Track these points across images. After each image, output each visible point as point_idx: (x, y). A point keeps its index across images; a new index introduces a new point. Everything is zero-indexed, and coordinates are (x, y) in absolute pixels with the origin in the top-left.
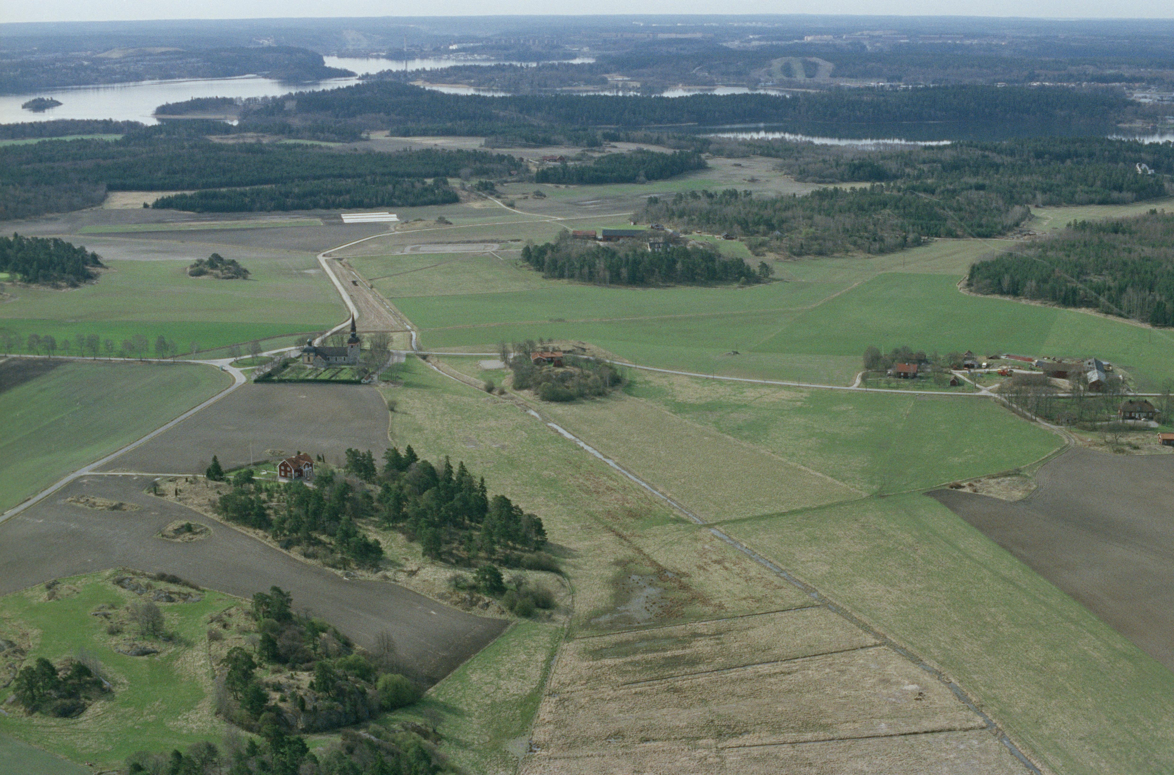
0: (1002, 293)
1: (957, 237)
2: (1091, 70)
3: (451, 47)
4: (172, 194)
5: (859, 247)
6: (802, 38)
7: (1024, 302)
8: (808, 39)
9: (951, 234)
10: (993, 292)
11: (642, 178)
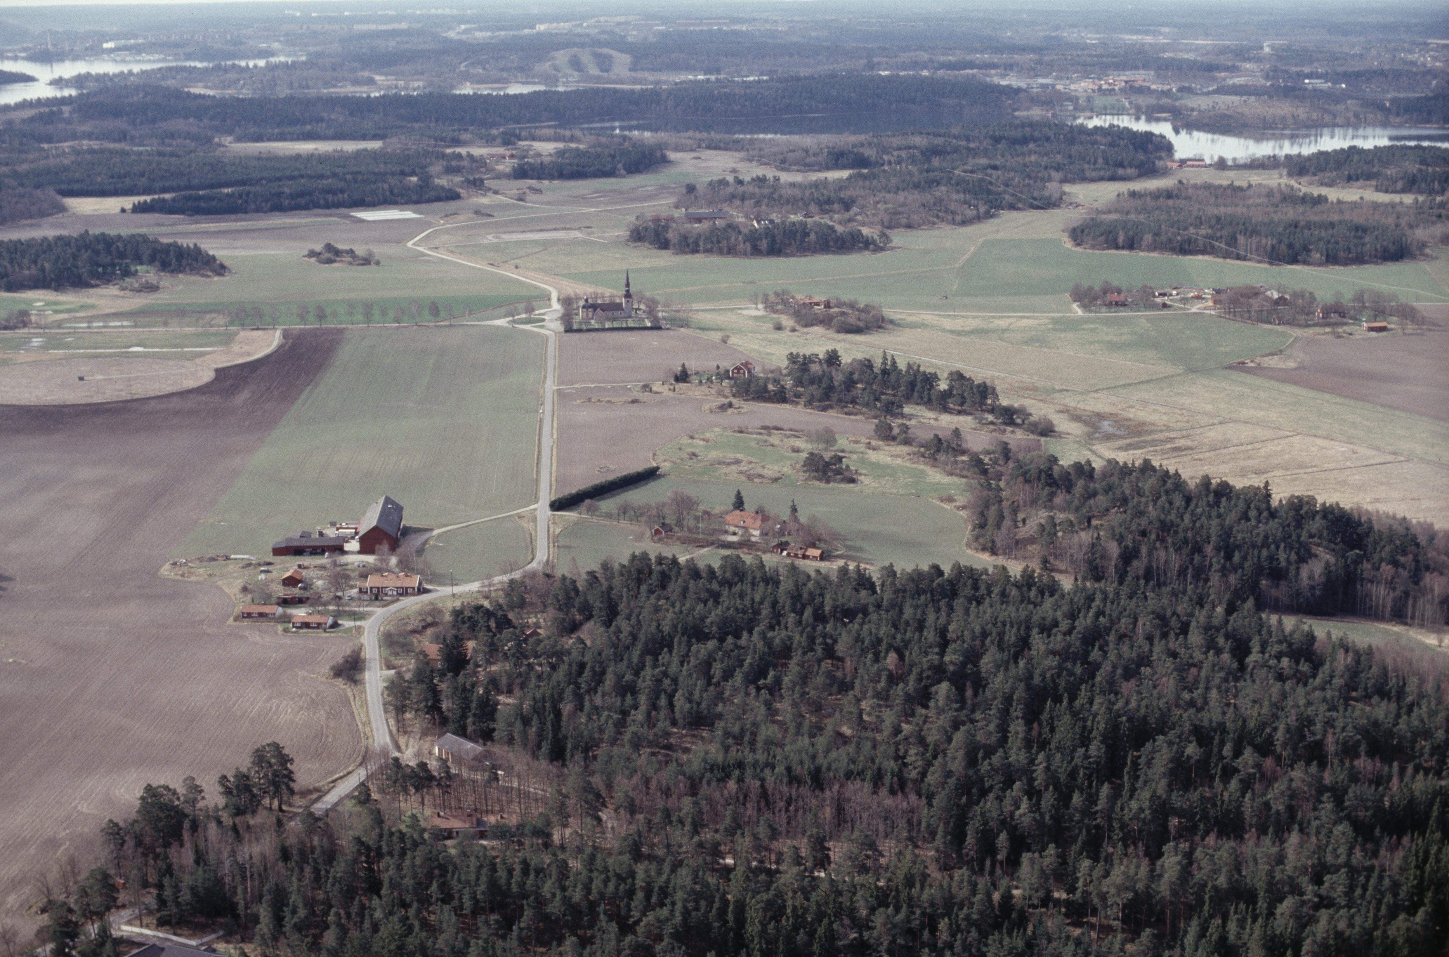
0: (1117, 248)
1: (1019, 209)
2: (925, 56)
3: (106, 46)
4: (148, 198)
5: (942, 220)
6: (533, 27)
7: (1142, 254)
8: (541, 28)
9: (1012, 207)
10: (1108, 248)
11: (623, 172)
